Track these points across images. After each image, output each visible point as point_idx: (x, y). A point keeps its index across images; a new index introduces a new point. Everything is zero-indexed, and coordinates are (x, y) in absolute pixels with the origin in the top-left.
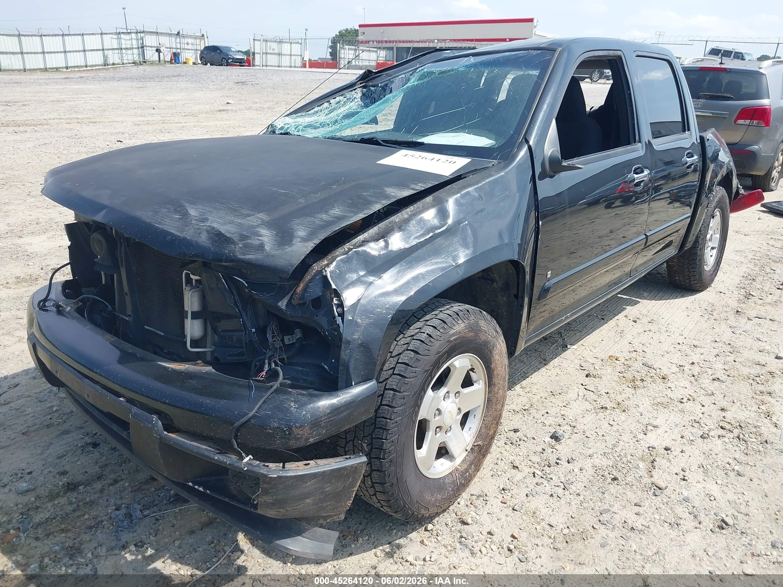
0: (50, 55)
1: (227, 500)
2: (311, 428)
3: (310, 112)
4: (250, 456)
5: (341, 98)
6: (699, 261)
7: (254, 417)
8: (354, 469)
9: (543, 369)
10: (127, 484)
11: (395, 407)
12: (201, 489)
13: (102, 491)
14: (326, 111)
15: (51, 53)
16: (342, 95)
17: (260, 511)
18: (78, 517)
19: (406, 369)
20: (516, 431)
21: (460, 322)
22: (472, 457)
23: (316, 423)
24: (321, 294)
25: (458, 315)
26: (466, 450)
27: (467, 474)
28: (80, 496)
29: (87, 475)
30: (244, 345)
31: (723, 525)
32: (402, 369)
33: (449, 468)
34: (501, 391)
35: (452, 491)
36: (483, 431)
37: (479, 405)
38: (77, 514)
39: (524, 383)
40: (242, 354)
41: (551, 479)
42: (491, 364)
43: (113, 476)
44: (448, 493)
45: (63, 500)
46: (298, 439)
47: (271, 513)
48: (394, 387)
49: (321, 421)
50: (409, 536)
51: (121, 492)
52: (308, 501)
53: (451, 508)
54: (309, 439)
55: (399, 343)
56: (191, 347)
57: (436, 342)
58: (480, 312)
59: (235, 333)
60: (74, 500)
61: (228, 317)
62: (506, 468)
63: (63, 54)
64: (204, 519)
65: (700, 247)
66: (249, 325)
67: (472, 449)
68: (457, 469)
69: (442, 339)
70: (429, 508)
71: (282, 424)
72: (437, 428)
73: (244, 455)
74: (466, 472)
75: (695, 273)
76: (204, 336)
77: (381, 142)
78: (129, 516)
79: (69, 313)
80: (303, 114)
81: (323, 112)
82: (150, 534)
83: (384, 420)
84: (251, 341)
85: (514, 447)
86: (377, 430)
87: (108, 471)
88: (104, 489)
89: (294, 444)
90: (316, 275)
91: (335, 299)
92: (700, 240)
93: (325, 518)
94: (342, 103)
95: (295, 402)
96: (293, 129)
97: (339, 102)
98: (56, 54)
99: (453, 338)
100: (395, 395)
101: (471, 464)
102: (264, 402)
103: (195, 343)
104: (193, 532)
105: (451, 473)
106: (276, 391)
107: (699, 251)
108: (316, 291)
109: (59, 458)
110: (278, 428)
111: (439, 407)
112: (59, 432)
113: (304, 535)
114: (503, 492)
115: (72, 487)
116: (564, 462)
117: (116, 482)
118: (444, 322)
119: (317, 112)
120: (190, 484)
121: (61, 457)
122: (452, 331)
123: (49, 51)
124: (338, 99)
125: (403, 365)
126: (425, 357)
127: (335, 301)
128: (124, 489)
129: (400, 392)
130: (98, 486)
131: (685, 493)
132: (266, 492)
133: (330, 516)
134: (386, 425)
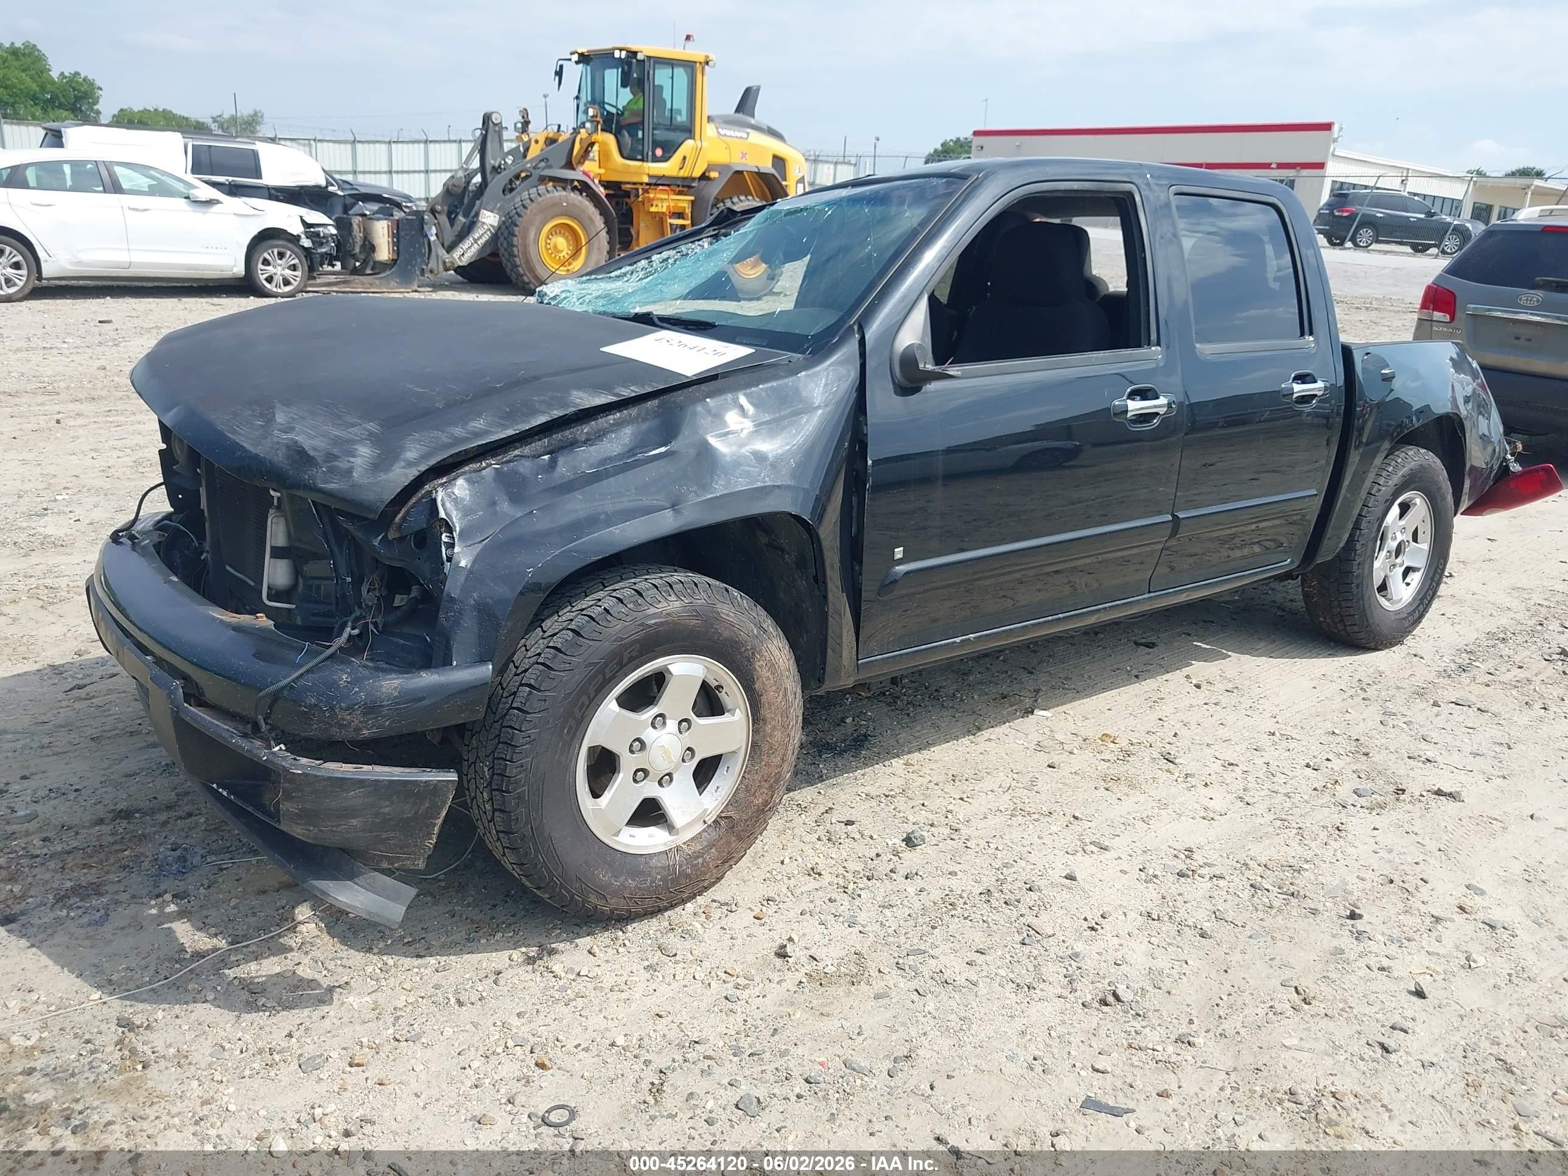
0: (400, 175)
1: (250, 809)
2: (365, 714)
3: (613, 274)
4: (282, 746)
5: (672, 253)
6: (1358, 585)
7: (289, 687)
8: (435, 789)
9: (965, 741)
10: (202, 820)
11: (528, 713)
12: (225, 793)
13: (165, 824)
14: (641, 274)
15: (403, 172)
16: (674, 248)
17: (283, 827)
18: (117, 851)
19: (555, 656)
20: (849, 823)
21: (673, 598)
22: (714, 834)
23: (372, 708)
24: (425, 526)
25: (671, 587)
26: (705, 822)
27: (700, 860)
28: (131, 827)
29: (155, 801)
30: (334, 601)
31: (1110, 999)
32: (549, 656)
33: (665, 844)
34: (778, 735)
35: (661, 880)
36: (742, 795)
37: (734, 749)
38: (118, 847)
39: (915, 756)
40: (328, 614)
41: (859, 896)
42: (753, 683)
43: (187, 808)
44: (652, 882)
45: (105, 829)
46: (341, 726)
47: (298, 831)
48: (532, 682)
49: (382, 706)
50: (577, 941)
51: (190, 829)
52: (354, 822)
53: (667, 914)
54: (361, 729)
55: (560, 619)
56: (270, 598)
57: (614, 622)
58: (727, 590)
59: (325, 582)
60: (121, 830)
61: (317, 557)
62: (796, 872)
63: (423, 175)
64: (286, 878)
65: (1358, 559)
66: (343, 570)
67: (715, 822)
68: (678, 849)
69: (628, 619)
70: (608, 897)
71: (321, 701)
72: (638, 770)
73: (273, 743)
74: (698, 857)
75: (1352, 612)
76: (293, 587)
77: (656, 320)
78: (182, 859)
79: (144, 547)
80: (599, 277)
81: (635, 275)
82: (202, 885)
83: (510, 731)
84: (344, 596)
85: (830, 845)
86: (500, 746)
87: (186, 800)
88: (168, 823)
89: (336, 733)
90: (423, 497)
91: (443, 536)
92: (1358, 546)
93: (390, 860)
94: (671, 261)
95: (349, 674)
96: (575, 300)
97: (666, 260)
98: (411, 175)
99: (653, 622)
100: (530, 692)
101: (711, 845)
102: (308, 671)
103: (276, 594)
104: (264, 892)
105: (665, 852)
106: (332, 657)
107: (1355, 567)
108: (419, 522)
109: (127, 776)
110: (316, 705)
111: (642, 737)
112: (145, 744)
113: (356, 880)
114: (765, 903)
115: (126, 815)
116: (899, 877)
117: (190, 815)
118: (640, 594)
119: (625, 274)
120: (215, 786)
121: (130, 776)
122: (652, 610)
123: (400, 169)
124: (665, 255)
125: (552, 651)
126: (591, 643)
127: (445, 538)
128: (197, 825)
129: (539, 690)
130: (162, 817)
131: (1079, 947)
132: (288, 796)
133: (398, 859)
134: (512, 739)
